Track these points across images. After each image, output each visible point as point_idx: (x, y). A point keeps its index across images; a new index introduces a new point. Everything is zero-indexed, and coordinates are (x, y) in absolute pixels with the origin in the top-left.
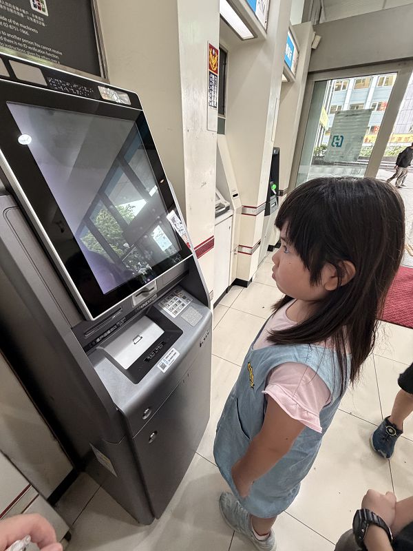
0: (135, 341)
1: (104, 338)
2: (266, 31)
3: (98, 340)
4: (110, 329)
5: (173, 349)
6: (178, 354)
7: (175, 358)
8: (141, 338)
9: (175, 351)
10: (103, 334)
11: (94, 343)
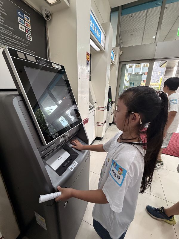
0: (59, 159)
1: (48, 155)
2: (104, 49)
3: (46, 155)
4: (51, 151)
6: (77, 164)
7: (76, 165)
8: (61, 157)
9: (76, 162)
10: (48, 153)
11: (44, 157)
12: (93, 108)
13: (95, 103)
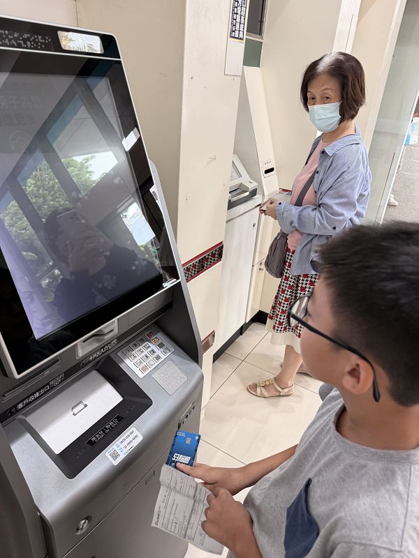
0: (76, 410)
1: (30, 403)
3: (20, 406)
4: (39, 390)
5: (134, 429)
6: (140, 439)
7: (135, 443)
8: (86, 406)
9: (136, 432)
10: (28, 397)
11: (13, 410)
12: (254, 193)
13: (267, 172)
